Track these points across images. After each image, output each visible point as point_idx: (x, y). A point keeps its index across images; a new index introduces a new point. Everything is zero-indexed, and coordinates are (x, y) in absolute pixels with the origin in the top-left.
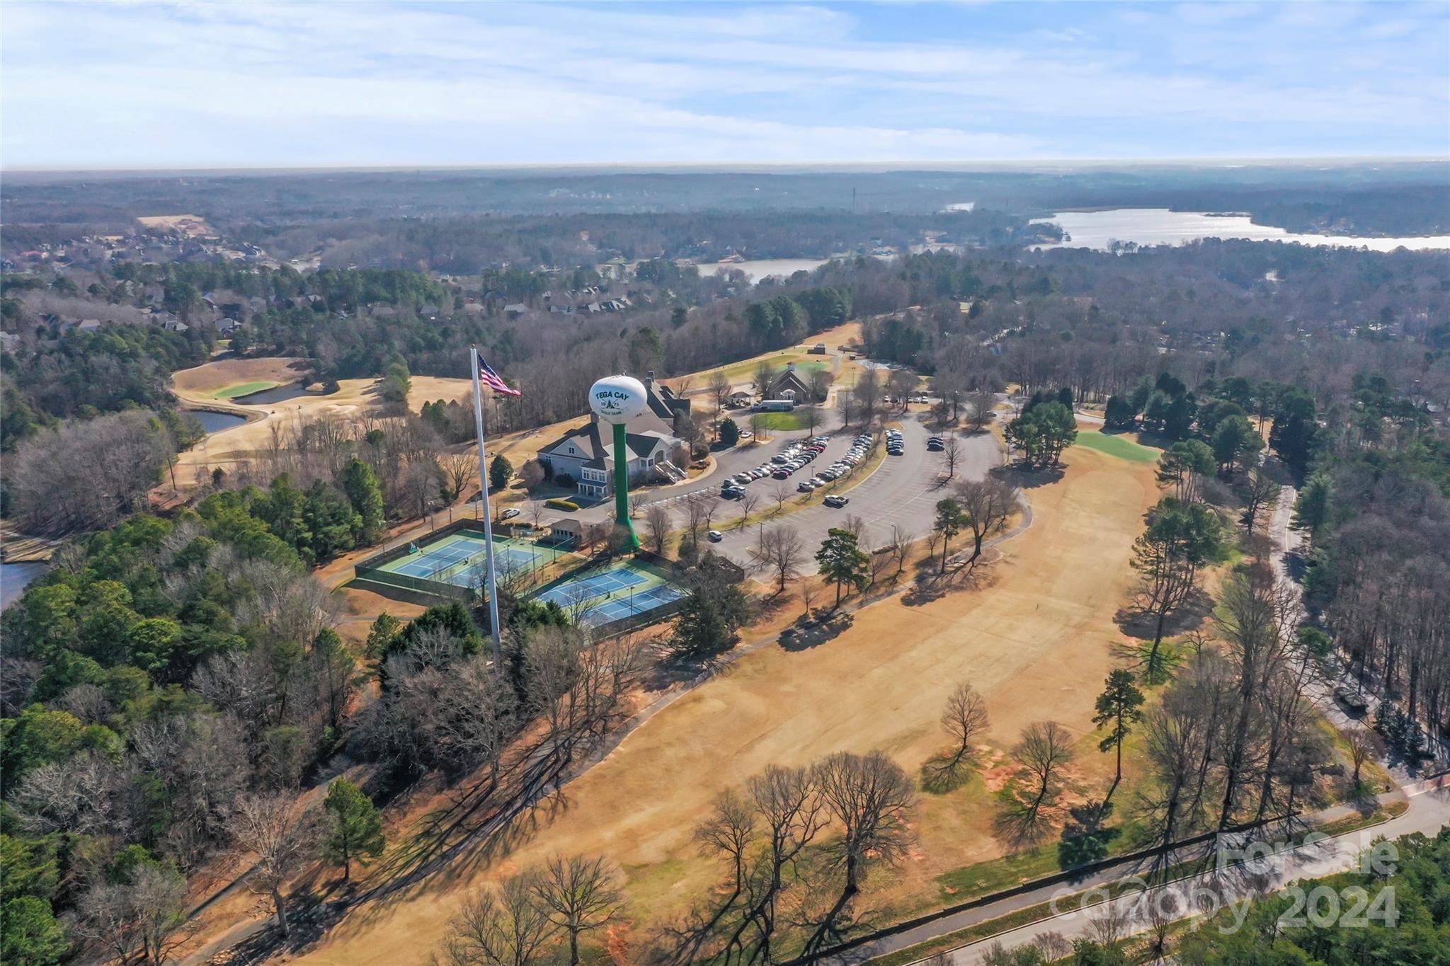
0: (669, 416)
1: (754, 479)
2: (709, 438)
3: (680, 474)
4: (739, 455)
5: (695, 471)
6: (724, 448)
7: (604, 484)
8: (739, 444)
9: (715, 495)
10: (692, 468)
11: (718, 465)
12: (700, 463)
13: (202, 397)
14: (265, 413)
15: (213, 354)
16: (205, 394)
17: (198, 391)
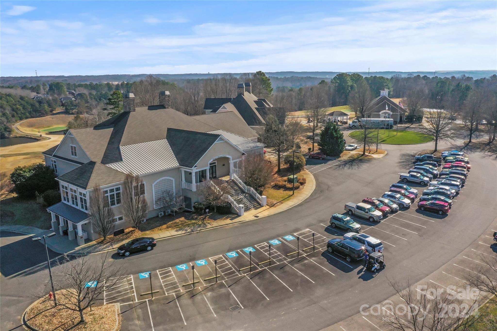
0: (260, 123)
1: (385, 215)
2: (305, 148)
3: (252, 198)
4: (347, 170)
5: (281, 193)
6: (325, 161)
7: (84, 216)
8: (345, 156)
9: (313, 253)
10: (277, 187)
11: (319, 184)
12: (290, 181)
13: (33, 131)
14: (50, 138)
15: (54, 112)
16: (37, 130)
17: (35, 128)
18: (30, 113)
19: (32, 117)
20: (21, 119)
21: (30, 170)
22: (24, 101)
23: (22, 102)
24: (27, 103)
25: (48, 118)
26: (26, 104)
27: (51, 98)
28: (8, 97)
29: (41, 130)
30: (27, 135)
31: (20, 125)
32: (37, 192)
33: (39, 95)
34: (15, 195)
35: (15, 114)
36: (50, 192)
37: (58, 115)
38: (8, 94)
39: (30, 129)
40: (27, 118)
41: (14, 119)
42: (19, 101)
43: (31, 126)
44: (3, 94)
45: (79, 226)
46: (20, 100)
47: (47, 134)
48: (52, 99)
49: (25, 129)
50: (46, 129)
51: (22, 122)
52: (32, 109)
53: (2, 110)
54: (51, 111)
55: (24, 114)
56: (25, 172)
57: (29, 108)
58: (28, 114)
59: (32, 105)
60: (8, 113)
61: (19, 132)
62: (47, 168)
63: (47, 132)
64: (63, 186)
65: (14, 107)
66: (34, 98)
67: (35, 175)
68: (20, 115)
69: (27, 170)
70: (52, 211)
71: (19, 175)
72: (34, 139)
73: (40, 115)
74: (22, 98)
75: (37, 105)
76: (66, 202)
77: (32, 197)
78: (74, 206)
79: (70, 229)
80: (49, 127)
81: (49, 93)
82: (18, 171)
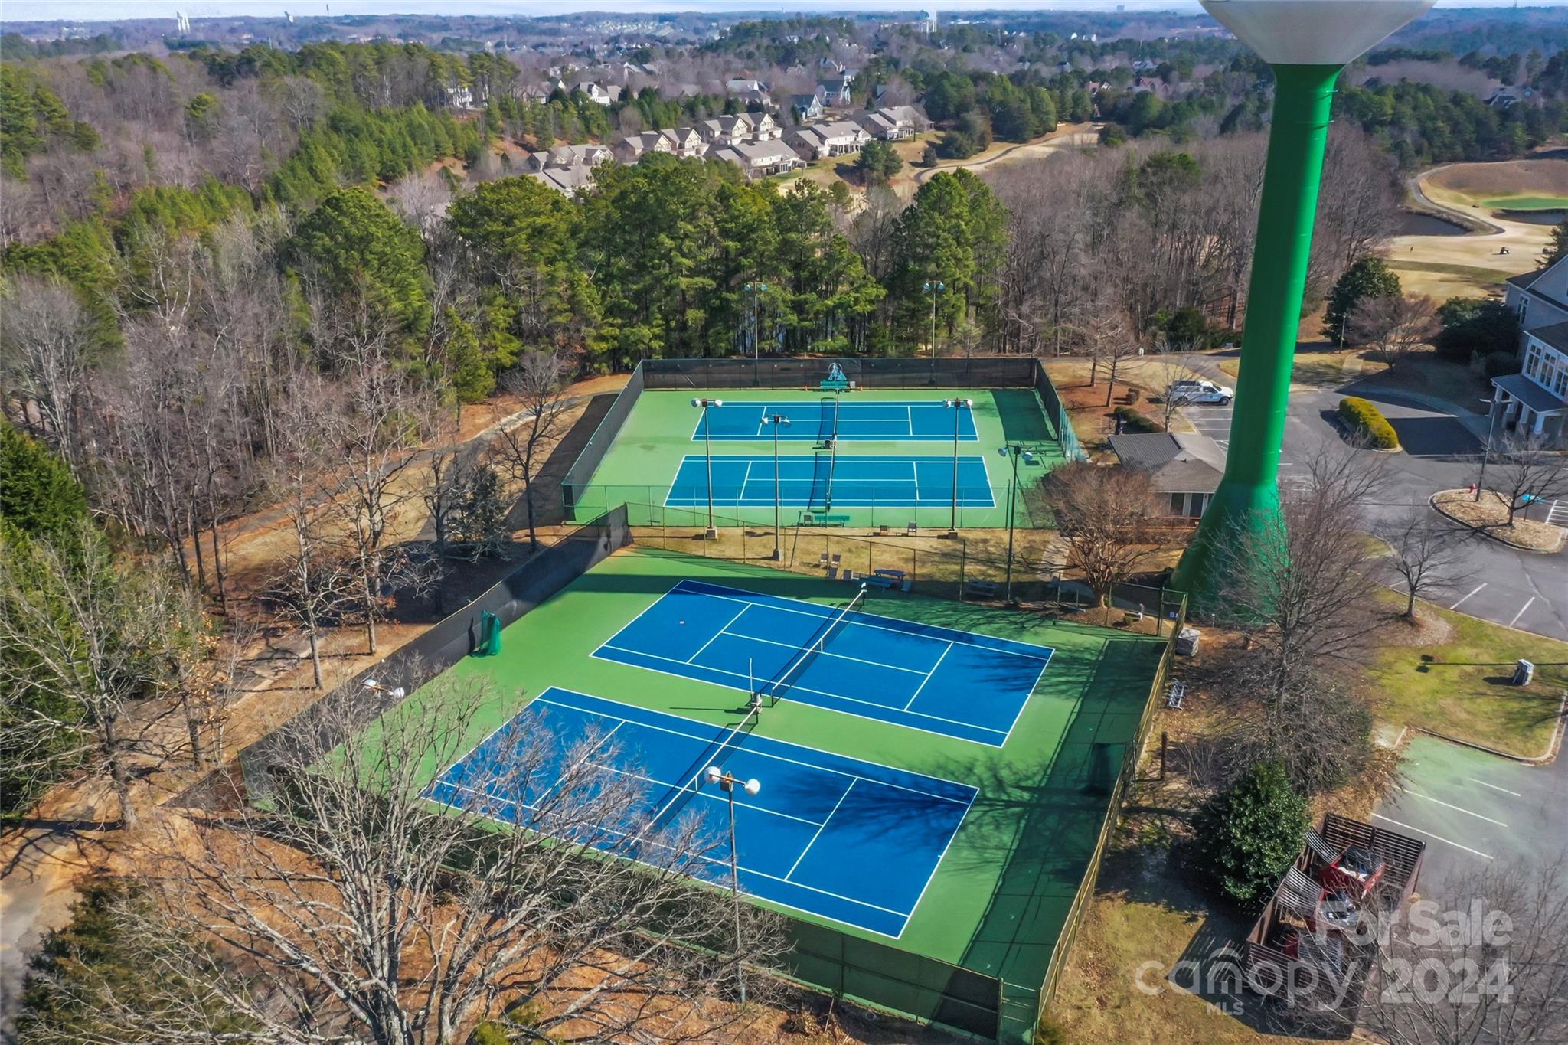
7: (1555, 404)
13: (1459, 200)
14: (1501, 231)
15: (1539, 149)
16: (1470, 199)
17: (1467, 193)
18: (1467, 145)
19: (1468, 159)
20: (1436, 161)
21: (1475, 308)
22: (1462, 108)
23: (1456, 112)
24: (1468, 114)
25: (1514, 166)
26: (1462, 118)
27: (1542, 102)
28: (1420, 95)
29: (1483, 200)
30: (1439, 212)
31: (1431, 179)
32: (1474, 352)
33: (1510, 91)
34: (1431, 348)
35: (1426, 144)
36: (1502, 356)
37: (1546, 161)
38: (1424, 83)
39: (1453, 193)
40: (1454, 159)
41: (1418, 160)
42: (1445, 109)
43: (1457, 184)
44: (1410, 85)
45: (1541, 416)
46: (1451, 106)
47: (1496, 216)
48: (1546, 108)
49: (1438, 191)
50: (1497, 199)
51: (1435, 170)
52: (1474, 136)
53: (1396, 133)
54: (1531, 145)
55: (1449, 147)
56: (1464, 309)
57: (1469, 131)
58: (1459, 149)
59: (1480, 123)
60: (1409, 140)
61: (1420, 198)
62: (1508, 310)
63: (1498, 209)
64: (1533, 348)
65: (1429, 124)
66: (1489, 101)
67: (1479, 319)
68: (1436, 151)
69: (1469, 307)
70: (1499, 384)
71: (1454, 313)
72: (1456, 225)
73: (1492, 155)
74: (1457, 100)
75: (1494, 122)
76: (1529, 377)
77: (1463, 358)
78: (1543, 386)
79: (1524, 418)
80: (1508, 194)
81: (1541, 85)
82: (1453, 306)
